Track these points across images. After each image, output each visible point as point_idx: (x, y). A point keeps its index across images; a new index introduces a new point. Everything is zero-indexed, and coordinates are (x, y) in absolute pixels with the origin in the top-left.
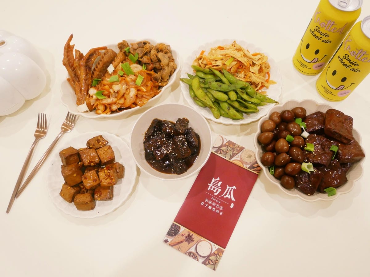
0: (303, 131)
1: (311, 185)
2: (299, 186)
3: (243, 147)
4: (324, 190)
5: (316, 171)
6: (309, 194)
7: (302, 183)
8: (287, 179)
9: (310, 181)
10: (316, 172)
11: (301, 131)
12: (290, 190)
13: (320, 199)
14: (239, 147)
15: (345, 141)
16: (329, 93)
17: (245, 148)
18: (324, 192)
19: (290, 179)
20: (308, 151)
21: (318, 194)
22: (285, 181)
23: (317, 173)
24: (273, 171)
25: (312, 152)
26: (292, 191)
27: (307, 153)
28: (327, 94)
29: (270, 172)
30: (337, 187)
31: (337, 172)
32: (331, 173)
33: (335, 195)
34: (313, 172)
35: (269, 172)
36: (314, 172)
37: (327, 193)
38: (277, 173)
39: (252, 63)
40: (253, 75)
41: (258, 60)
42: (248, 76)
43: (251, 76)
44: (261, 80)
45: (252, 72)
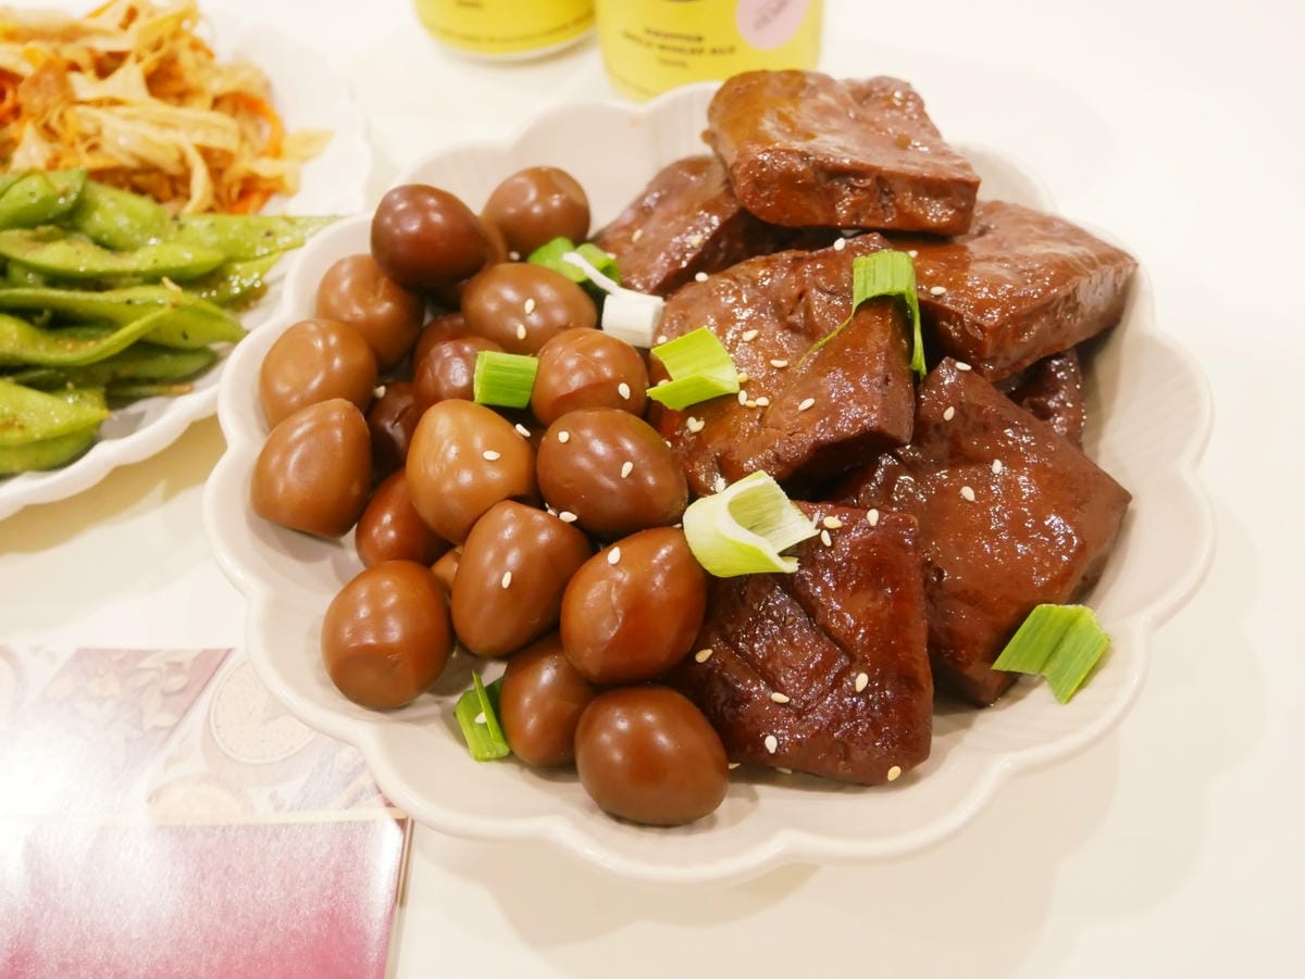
0: (597, 296)
1: (862, 681)
2: (771, 743)
3: (214, 652)
4: (1002, 664)
5: (833, 522)
6: (894, 772)
7: (778, 697)
8: (623, 725)
9: (840, 643)
10: (844, 531)
11: (587, 307)
12: (712, 824)
13: (1003, 763)
14: (176, 667)
15: (937, 213)
16: (689, 59)
17: (229, 652)
18: (1010, 685)
19: (649, 718)
20: (695, 410)
21: (967, 725)
22: (617, 756)
23: (856, 535)
24: (485, 725)
25: (734, 396)
26: (736, 818)
27: (695, 425)
28: (683, 65)
29: (462, 741)
30: (1082, 583)
31: (1013, 458)
32: (968, 493)
33: (1114, 661)
34: (816, 541)
35: (457, 748)
36: (826, 539)
37: (1031, 686)
38: (532, 723)
39: (83, 59)
40: (104, 116)
41: (125, 26)
42: (69, 134)
43: (99, 132)
44: (200, 138)
45: (99, 103)
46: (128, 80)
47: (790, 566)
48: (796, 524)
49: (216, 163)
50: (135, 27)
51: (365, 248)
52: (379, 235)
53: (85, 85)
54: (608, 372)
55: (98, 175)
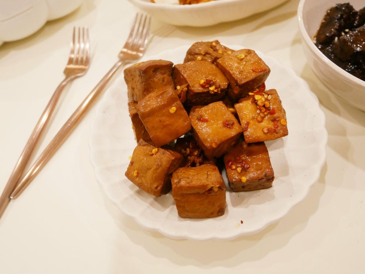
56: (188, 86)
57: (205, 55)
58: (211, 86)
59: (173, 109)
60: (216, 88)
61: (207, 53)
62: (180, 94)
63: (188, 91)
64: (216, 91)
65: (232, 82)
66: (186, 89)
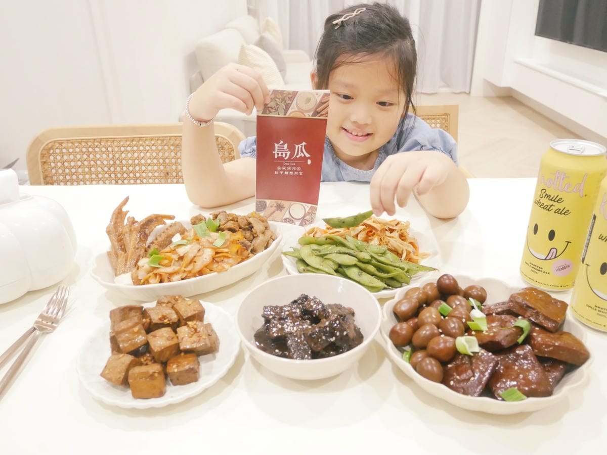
3: (295, 92)
14: (289, 93)
17: (297, 92)
20: (475, 331)
39: (387, 229)
40: (391, 239)
41: (396, 225)
42: (384, 241)
43: (389, 242)
44: (406, 248)
45: (390, 237)
46: (396, 234)
47: (472, 354)
48: (477, 349)
49: (408, 253)
50: (398, 226)
51: (435, 282)
52: (439, 281)
53: (388, 233)
54: (464, 316)
55: (389, 249)
56: (150, 319)
57: (168, 303)
58: (165, 319)
59: (136, 329)
60: (168, 321)
61: (169, 302)
62: (144, 323)
63: (150, 323)
64: (168, 322)
65: (181, 318)
66: (149, 321)
